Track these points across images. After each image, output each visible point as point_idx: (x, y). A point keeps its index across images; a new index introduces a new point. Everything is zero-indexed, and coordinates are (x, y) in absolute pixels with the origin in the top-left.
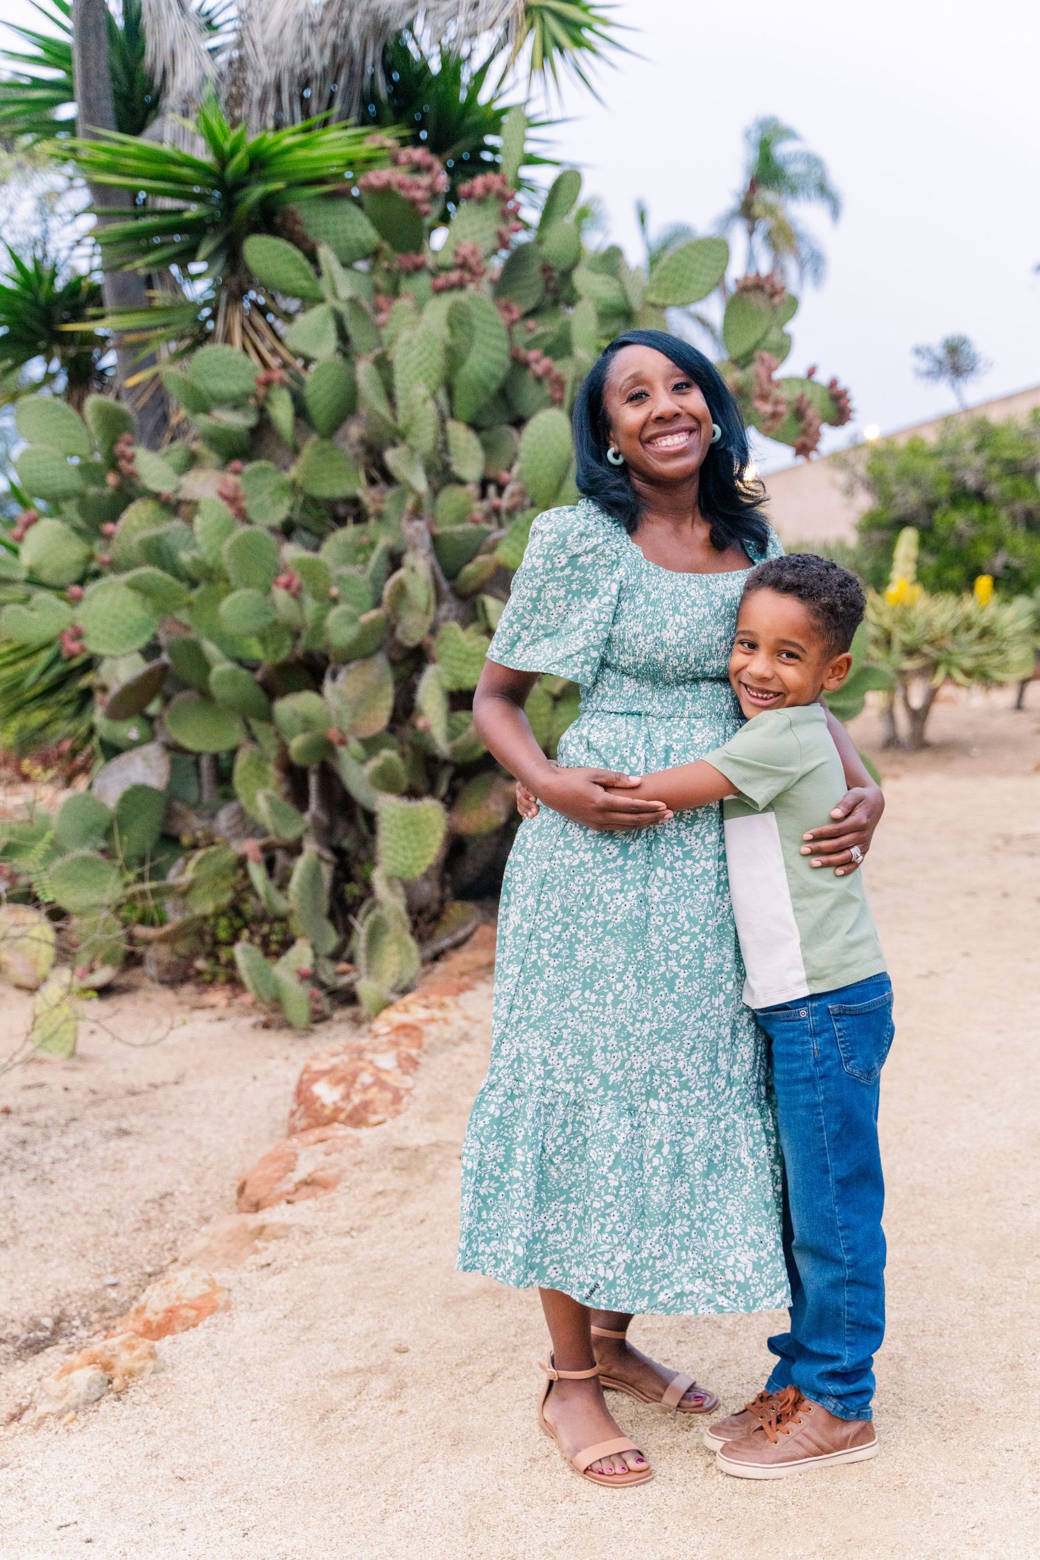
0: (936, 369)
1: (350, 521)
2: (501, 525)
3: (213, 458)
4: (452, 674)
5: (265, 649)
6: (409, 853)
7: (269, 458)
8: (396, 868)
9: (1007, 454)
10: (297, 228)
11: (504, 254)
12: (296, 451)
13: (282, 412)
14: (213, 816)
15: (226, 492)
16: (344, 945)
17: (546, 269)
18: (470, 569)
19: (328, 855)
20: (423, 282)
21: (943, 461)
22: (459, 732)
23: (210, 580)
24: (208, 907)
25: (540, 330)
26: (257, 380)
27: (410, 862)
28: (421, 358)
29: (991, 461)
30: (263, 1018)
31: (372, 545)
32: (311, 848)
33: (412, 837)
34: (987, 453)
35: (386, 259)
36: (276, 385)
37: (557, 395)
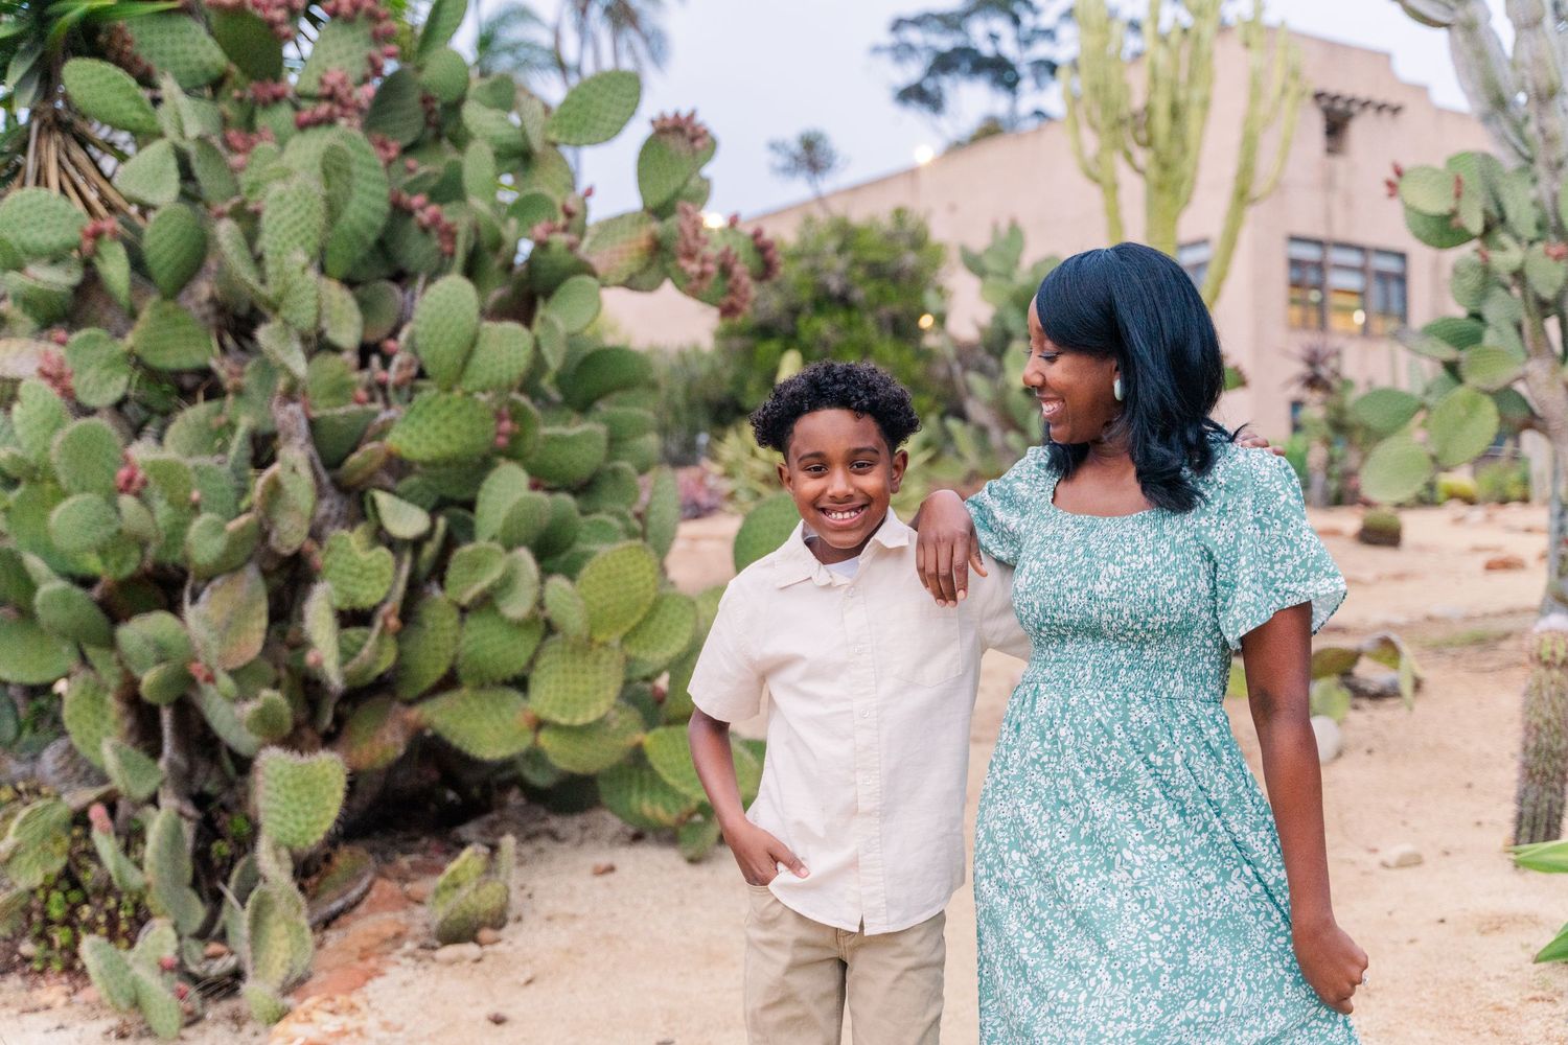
0: (793, 165)
1: (201, 396)
2: (388, 404)
3: (27, 323)
4: (342, 591)
5: (105, 563)
6: (302, 818)
7: (97, 323)
8: (284, 835)
9: (871, 256)
10: (128, 48)
11: (377, 82)
12: (133, 315)
13: (115, 269)
14: (35, 758)
15: (48, 369)
16: (213, 917)
17: (426, 100)
18: (355, 458)
19: (190, 810)
20: (284, 115)
21: (805, 264)
22: (353, 655)
23: (33, 480)
24: (35, 877)
25: (422, 170)
26: (83, 230)
27: (304, 827)
28: (297, 217)
29: (855, 263)
30: (114, 1022)
31: (232, 427)
32: (169, 802)
33: (306, 799)
34: (850, 255)
35: (236, 85)
36: (107, 237)
37: (447, 248)
